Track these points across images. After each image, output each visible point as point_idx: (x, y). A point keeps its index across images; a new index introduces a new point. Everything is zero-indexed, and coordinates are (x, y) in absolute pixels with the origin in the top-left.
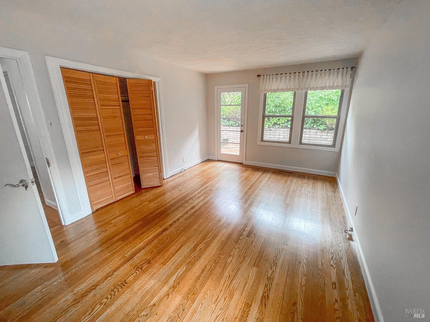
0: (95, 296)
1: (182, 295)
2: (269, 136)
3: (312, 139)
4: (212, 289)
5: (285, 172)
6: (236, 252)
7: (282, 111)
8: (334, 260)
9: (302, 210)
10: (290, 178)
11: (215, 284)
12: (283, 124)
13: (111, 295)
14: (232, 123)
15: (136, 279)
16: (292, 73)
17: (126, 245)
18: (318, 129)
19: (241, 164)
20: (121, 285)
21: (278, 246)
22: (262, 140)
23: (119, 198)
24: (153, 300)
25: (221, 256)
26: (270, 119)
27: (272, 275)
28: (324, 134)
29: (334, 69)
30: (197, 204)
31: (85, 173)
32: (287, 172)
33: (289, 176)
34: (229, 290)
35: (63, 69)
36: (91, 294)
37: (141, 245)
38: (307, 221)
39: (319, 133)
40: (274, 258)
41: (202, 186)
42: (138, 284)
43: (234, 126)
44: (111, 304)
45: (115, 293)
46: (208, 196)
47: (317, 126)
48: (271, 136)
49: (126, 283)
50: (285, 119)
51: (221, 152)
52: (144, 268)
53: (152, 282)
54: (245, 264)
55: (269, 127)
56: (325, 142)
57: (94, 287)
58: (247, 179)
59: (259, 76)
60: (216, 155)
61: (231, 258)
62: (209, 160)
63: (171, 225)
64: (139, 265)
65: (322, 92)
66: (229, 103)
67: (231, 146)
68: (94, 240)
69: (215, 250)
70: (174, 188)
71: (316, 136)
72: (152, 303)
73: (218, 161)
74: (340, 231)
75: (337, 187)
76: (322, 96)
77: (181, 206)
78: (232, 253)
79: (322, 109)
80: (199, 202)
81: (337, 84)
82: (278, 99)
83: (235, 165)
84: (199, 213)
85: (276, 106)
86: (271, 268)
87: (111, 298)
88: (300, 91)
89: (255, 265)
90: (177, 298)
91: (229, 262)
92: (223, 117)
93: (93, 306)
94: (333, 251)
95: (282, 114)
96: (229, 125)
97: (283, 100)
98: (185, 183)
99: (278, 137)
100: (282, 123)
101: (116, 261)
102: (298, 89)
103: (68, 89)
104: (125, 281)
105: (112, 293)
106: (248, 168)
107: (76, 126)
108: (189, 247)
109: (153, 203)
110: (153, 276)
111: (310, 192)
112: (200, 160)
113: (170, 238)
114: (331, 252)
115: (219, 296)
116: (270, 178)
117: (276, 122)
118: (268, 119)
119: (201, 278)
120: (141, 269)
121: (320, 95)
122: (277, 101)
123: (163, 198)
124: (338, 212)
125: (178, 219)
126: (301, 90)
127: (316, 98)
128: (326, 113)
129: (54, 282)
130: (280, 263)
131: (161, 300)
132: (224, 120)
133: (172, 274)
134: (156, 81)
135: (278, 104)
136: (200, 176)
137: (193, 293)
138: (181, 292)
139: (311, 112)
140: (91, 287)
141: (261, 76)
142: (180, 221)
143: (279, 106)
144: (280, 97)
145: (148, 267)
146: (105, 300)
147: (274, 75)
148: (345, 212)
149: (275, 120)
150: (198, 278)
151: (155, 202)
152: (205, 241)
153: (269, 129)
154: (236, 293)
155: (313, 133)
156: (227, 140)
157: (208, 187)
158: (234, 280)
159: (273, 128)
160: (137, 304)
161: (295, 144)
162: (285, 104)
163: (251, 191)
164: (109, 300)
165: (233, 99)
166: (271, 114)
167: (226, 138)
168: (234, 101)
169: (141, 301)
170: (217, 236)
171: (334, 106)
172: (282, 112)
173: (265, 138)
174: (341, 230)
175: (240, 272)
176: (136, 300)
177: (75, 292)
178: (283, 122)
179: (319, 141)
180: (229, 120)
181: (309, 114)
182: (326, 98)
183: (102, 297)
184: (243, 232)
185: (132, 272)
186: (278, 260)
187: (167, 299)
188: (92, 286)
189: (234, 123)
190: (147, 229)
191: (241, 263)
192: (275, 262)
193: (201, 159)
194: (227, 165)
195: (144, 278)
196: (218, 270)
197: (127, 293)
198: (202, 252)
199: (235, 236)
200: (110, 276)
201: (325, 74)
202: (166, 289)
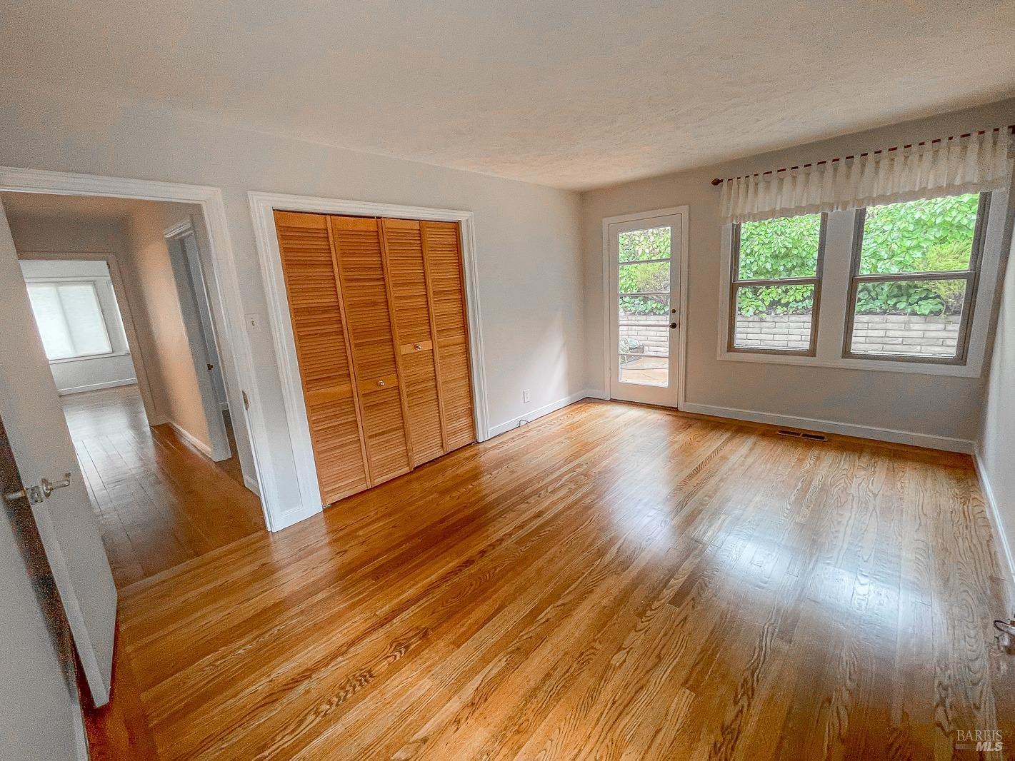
0: (308, 692)
1: (490, 727)
2: (756, 336)
3: (894, 342)
4: (566, 729)
5: (798, 434)
6: (635, 640)
7: (796, 269)
8: (948, 709)
9: (845, 546)
10: (816, 452)
11: (573, 717)
12: (798, 302)
13: (337, 696)
14: (654, 306)
15: (394, 669)
16: (814, 166)
17: (381, 588)
18: (914, 314)
19: (673, 410)
20: (361, 680)
21: (761, 641)
22: (731, 347)
23: (378, 481)
24: (424, 729)
25: (597, 645)
26: (760, 291)
27: (738, 723)
28: (932, 326)
29: (951, 138)
30: (548, 508)
31: (312, 423)
32: (803, 435)
33: (809, 446)
34: (609, 738)
35: (278, 212)
36: (302, 688)
37: (411, 592)
38: (859, 577)
39: (917, 326)
40: (748, 674)
41: (567, 461)
42: (396, 683)
43: (659, 314)
44: (336, 718)
45: (347, 695)
46: (576, 489)
47: (910, 305)
48: (763, 337)
49: (371, 676)
50: (804, 290)
51: (622, 380)
52: (413, 647)
53: (427, 683)
54: (661, 676)
55: (757, 312)
56: (938, 349)
57: (307, 674)
58: (686, 450)
59: (716, 182)
60: (607, 387)
61: (622, 655)
62: (588, 400)
63: (483, 552)
64: (403, 638)
65: (921, 207)
66: (645, 258)
67: (651, 363)
68: (320, 570)
69: (583, 627)
70: (499, 464)
71: (906, 334)
72: (421, 734)
73: (613, 401)
74: (978, 622)
75: (973, 485)
76: (923, 217)
77: (510, 509)
78: (626, 644)
79: (923, 253)
80: (554, 503)
81: (963, 178)
82: (783, 237)
83: (654, 413)
84: (551, 529)
85: (775, 256)
86: (736, 703)
87: (337, 705)
88: (840, 210)
89: (687, 686)
90: (477, 734)
91: (618, 665)
92: (629, 292)
93: (301, 716)
94: (946, 682)
95: (793, 275)
96: (647, 311)
97: (796, 238)
98: (524, 455)
99: (784, 337)
100: (795, 301)
101: (358, 621)
102: (831, 206)
103: (285, 251)
104: (369, 672)
105: (342, 694)
106: (692, 422)
107: (298, 325)
108: (518, 612)
109: (448, 498)
110: (428, 669)
111: (875, 496)
112: (567, 398)
113: (478, 584)
114: (940, 684)
115: (580, 750)
116: (751, 449)
117: (776, 299)
118: (755, 292)
119: (541, 695)
120: (407, 648)
121: (917, 215)
122: (779, 244)
123: (471, 487)
124: (972, 561)
125: (501, 540)
126: (844, 208)
127: (903, 225)
128: (937, 264)
129: (239, 648)
130: (763, 692)
131: (441, 730)
132: (632, 301)
133: (474, 671)
134: (463, 220)
135: (783, 251)
136: (563, 437)
137: (516, 728)
138: (489, 720)
139: (888, 265)
140: (303, 672)
141: (722, 181)
142: (504, 544)
143: (786, 255)
144: (788, 231)
145: (419, 646)
146: (325, 707)
147: (760, 176)
148: (1001, 563)
149: (775, 293)
150: (533, 693)
151: (454, 494)
152: (559, 602)
153: (756, 318)
154: (628, 751)
155: (896, 326)
156: (640, 349)
157: (580, 466)
158: (627, 714)
159: (767, 314)
160: (389, 729)
161: (829, 357)
162: (804, 250)
163: (694, 481)
164: (334, 707)
165: (655, 246)
166: (763, 278)
167: (635, 343)
168: (658, 250)
169: (397, 724)
170: (591, 592)
171: (965, 243)
172: (796, 272)
173: (740, 341)
174: (982, 619)
175: (643, 696)
176: (388, 719)
177: (272, 676)
178: (799, 297)
179: (919, 347)
180: (645, 299)
181: (880, 271)
182: (937, 222)
183: (320, 699)
184: (661, 591)
185: (385, 652)
186: (758, 681)
187: (455, 732)
188: (305, 670)
189: (659, 307)
190: (429, 557)
191: (651, 673)
192: (750, 683)
193: (569, 397)
194: (635, 413)
195: (409, 673)
196: (586, 679)
197: (371, 699)
198: (550, 627)
199: (638, 597)
200: (342, 654)
201: (921, 156)
202: (454, 705)
